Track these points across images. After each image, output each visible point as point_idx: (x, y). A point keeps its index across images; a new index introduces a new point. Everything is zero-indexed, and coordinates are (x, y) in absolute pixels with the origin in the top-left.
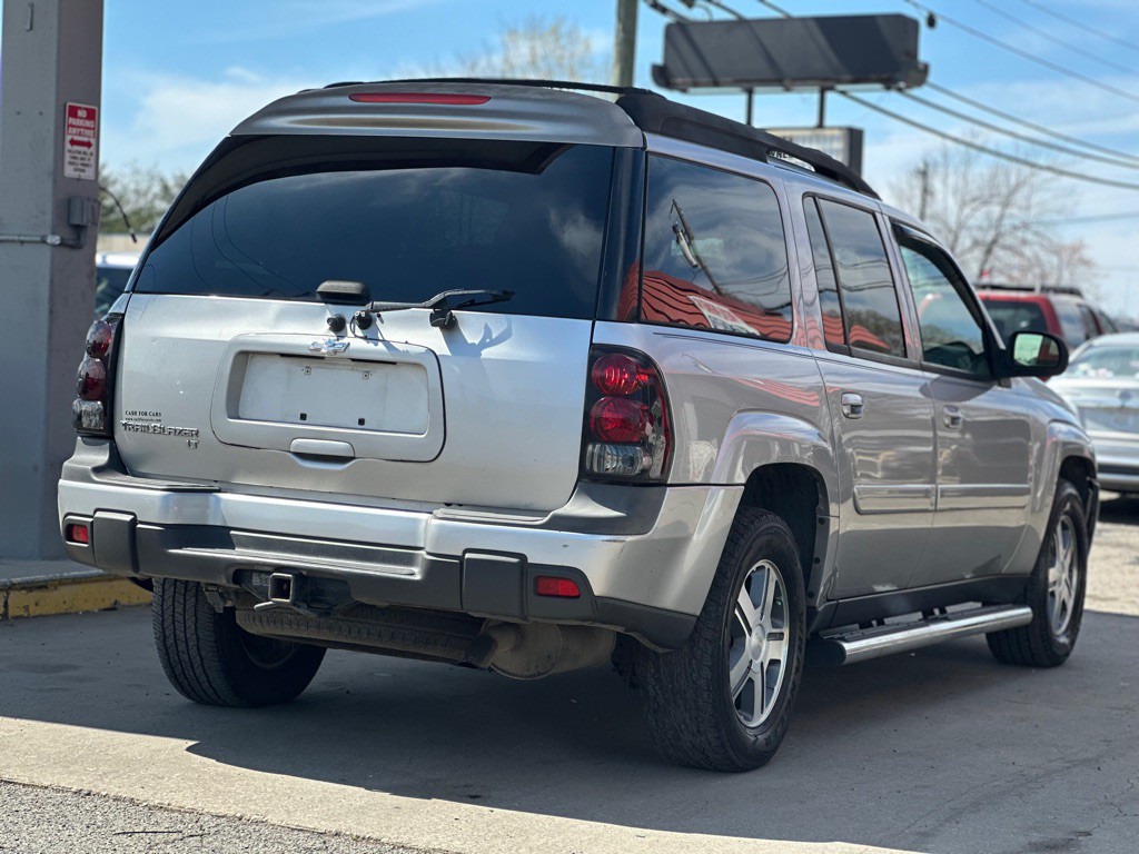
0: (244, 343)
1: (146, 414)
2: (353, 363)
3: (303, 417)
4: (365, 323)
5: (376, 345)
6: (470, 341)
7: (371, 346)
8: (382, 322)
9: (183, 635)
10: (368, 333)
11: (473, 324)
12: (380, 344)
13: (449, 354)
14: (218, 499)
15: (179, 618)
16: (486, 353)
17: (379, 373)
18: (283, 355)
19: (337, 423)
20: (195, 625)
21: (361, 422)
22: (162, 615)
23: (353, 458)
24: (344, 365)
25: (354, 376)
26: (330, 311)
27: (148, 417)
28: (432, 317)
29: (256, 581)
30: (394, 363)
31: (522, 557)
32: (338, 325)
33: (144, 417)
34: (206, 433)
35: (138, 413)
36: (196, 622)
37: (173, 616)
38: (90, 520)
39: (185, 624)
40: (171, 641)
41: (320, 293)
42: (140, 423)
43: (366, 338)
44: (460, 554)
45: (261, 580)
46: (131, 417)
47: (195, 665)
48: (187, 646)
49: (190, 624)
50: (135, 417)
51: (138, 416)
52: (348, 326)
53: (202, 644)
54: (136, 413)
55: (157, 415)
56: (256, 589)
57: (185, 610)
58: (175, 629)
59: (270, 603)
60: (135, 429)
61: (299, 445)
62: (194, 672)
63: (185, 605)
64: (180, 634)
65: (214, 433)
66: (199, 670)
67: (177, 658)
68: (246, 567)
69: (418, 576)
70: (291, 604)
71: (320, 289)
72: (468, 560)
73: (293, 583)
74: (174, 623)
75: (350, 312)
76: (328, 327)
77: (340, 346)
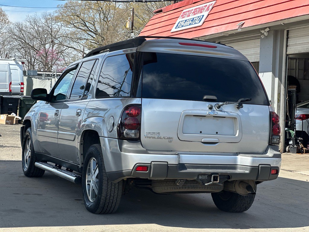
0: (187, 113)
1: (154, 133)
2: (214, 117)
4: (219, 107)
5: (225, 113)
6: (245, 112)
7: (223, 113)
9: (113, 194)
10: (220, 109)
13: (242, 115)
15: (113, 190)
16: (250, 114)
17: (221, 120)
18: (194, 116)
20: (118, 191)
22: (107, 190)
23: (218, 143)
24: (211, 118)
26: (208, 104)
27: (155, 134)
28: (237, 105)
29: (200, 177)
30: (225, 117)
31: (270, 165)
32: (211, 108)
33: (154, 134)
34: (175, 138)
35: (151, 133)
36: (118, 190)
37: (111, 190)
38: (150, 165)
39: (115, 191)
40: (109, 197)
41: (205, 99)
42: (152, 136)
43: (221, 111)
44: (258, 166)
45: (202, 177)
46: (148, 134)
47: (113, 203)
48: (113, 198)
49: (116, 191)
50: (150, 134)
51: (151, 134)
52: (214, 108)
53: (118, 197)
54: (150, 133)
55: (158, 133)
56: (200, 179)
57: (115, 187)
58: (111, 193)
59: (211, 183)
60: (150, 138)
61: (204, 140)
62: (112, 205)
63: (115, 186)
64: (112, 195)
65: (178, 138)
66: (114, 204)
67: (108, 201)
68: (203, 174)
69: (247, 172)
70: (219, 183)
71: (205, 98)
72: (261, 167)
73: (220, 177)
74: (111, 192)
75: (213, 104)
76: (208, 108)
77: (216, 113)
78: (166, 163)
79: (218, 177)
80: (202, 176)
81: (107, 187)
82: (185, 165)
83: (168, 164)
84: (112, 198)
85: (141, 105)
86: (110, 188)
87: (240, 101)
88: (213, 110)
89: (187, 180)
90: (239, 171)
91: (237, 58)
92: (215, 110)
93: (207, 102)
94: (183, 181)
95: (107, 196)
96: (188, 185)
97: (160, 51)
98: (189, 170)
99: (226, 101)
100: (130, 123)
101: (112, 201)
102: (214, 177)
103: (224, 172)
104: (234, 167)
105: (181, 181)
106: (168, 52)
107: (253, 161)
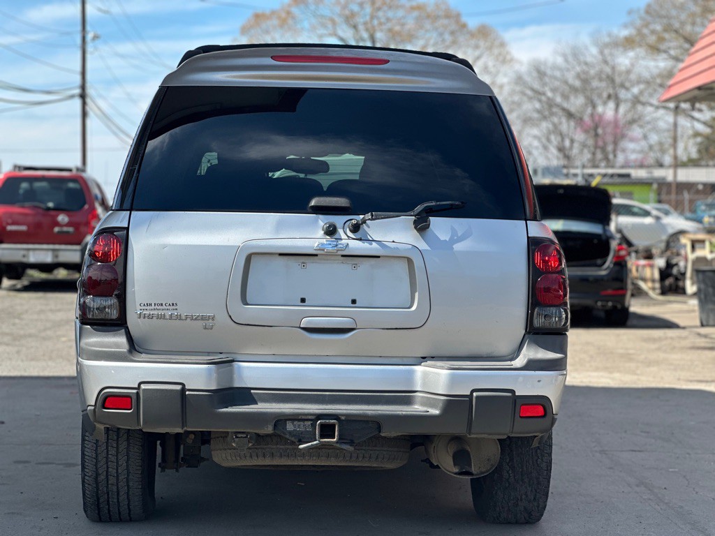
0: (253, 247)
1: (162, 305)
2: (343, 258)
3: (303, 300)
4: (356, 228)
5: (371, 244)
6: (442, 239)
7: (366, 245)
8: (369, 227)
10: (359, 235)
11: (441, 226)
12: (374, 243)
13: (429, 248)
14: (239, 367)
15: (113, 458)
16: (458, 247)
17: (365, 265)
18: (281, 254)
19: (332, 304)
21: (354, 302)
22: (96, 458)
23: (353, 329)
24: (334, 260)
25: (345, 268)
26: (322, 221)
27: (164, 307)
28: (415, 222)
29: (290, 427)
30: (379, 257)
31: (513, 392)
32: (331, 231)
33: (160, 307)
34: (222, 317)
35: (153, 305)
36: (128, 460)
37: (107, 458)
38: (135, 391)
39: (117, 463)
40: (103, 477)
41: (312, 207)
42: (156, 312)
43: (360, 240)
44: (469, 393)
45: (295, 426)
46: (146, 308)
47: (121, 494)
48: (118, 479)
49: (122, 462)
50: (150, 307)
51: (153, 307)
52: (341, 231)
53: (131, 477)
54: (150, 305)
55: (173, 305)
56: (290, 432)
57: (118, 452)
58: (108, 468)
59: (315, 443)
60: (150, 317)
61: (308, 322)
62: (118, 499)
63: (117, 448)
64: (112, 471)
65: (230, 317)
66: (123, 497)
67: (105, 489)
68: (290, 417)
69: (436, 412)
70: (337, 442)
71: (313, 203)
72: (477, 397)
73: (339, 427)
74: (107, 463)
75: (339, 220)
76: (323, 232)
77: (341, 246)
78: (179, 387)
79: (333, 426)
80: (296, 423)
81: (96, 450)
82: (252, 391)
83: (184, 389)
84: (112, 480)
85: (127, 229)
86: (104, 454)
87: (419, 208)
88: (336, 236)
89: (258, 435)
90: (417, 409)
91: (450, 89)
92: (343, 236)
93: (321, 216)
94: (245, 436)
95: (97, 475)
96: (272, 446)
97: (211, 82)
98: (262, 407)
99: (372, 212)
100: (103, 278)
101: (115, 488)
102: (322, 426)
103: (355, 412)
104: (405, 397)
105: (240, 435)
106: (228, 82)
107: (453, 381)
